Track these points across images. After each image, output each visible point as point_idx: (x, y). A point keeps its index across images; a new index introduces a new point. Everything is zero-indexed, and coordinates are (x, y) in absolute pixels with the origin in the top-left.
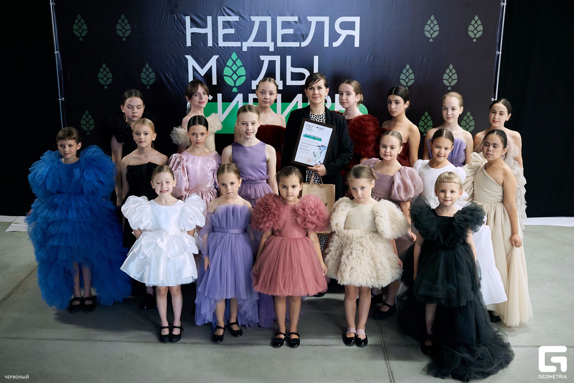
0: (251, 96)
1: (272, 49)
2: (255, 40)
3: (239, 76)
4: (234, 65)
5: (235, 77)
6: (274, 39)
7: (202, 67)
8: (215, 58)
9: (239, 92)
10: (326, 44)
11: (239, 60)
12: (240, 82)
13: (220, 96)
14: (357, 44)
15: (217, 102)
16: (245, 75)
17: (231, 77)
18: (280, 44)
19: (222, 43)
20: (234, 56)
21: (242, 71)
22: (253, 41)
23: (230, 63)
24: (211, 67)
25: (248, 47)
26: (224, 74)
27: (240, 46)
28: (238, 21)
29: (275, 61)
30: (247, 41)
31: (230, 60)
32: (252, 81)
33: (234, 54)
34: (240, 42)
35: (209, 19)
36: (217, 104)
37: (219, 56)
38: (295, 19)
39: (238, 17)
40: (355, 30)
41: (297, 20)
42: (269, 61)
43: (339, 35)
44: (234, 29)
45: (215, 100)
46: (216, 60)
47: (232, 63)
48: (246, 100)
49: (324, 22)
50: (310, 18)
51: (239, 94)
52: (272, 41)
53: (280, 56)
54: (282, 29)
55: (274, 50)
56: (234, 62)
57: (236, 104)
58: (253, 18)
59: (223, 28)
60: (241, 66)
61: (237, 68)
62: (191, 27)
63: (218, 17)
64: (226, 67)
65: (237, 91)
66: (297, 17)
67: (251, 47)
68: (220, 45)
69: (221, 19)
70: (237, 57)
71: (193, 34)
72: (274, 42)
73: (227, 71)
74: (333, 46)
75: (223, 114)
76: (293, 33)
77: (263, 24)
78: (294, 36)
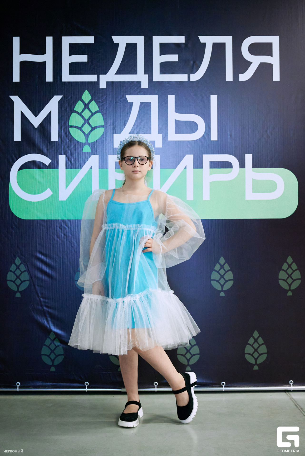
0: (112, 159)
1: (145, 85)
2: (119, 72)
3: (93, 127)
4: (87, 109)
5: (87, 129)
6: (148, 70)
7: (36, 113)
8: (57, 98)
9: (93, 152)
10: (229, 77)
11: (93, 102)
13: (62, 159)
14: (276, 77)
15: (58, 168)
16: (103, 124)
17: (80, 129)
18: (158, 77)
19: (67, 77)
20: (86, 96)
21: (98, 120)
22: (116, 74)
23: (79, 106)
24: (50, 113)
25: (108, 83)
26: (70, 125)
27: (96, 81)
28: (93, 42)
29: (150, 103)
30: (106, 74)
31: (80, 102)
32: (114, 135)
33: (86, 92)
34: (96, 76)
35: (49, 40)
36: (58, 171)
37: (62, 96)
38: (181, 39)
39: (93, 37)
40: (272, 56)
41: (184, 42)
42: (142, 104)
43: (249, 64)
44: (87, 56)
45: (54, 165)
46: (59, 102)
47: (83, 106)
48: (103, 164)
49: (225, 43)
50: (203, 39)
51: (92, 156)
52: (145, 73)
53: (157, 96)
54: (160, 55)
55: (148, 87)
56: (86, 106)
57: (88, 171)
58: (116, 39)
59: (70, 55)
60: (97, 112)
61: (91, 114)
62: (21, 53)
63: (63, 37)
64: (73, 113)
65: (90, 151)
66: (184, 36)
67: (113, 83)
68: (64, 80)
69: (67, 41)
70: (91, 98)
71: (23, 64)
72: (148, 75)
73: (75, 120)
74: (240, 81)
75: (68, 188)
76: (177, 61)
77: (131, 48)
78: (179, 65)
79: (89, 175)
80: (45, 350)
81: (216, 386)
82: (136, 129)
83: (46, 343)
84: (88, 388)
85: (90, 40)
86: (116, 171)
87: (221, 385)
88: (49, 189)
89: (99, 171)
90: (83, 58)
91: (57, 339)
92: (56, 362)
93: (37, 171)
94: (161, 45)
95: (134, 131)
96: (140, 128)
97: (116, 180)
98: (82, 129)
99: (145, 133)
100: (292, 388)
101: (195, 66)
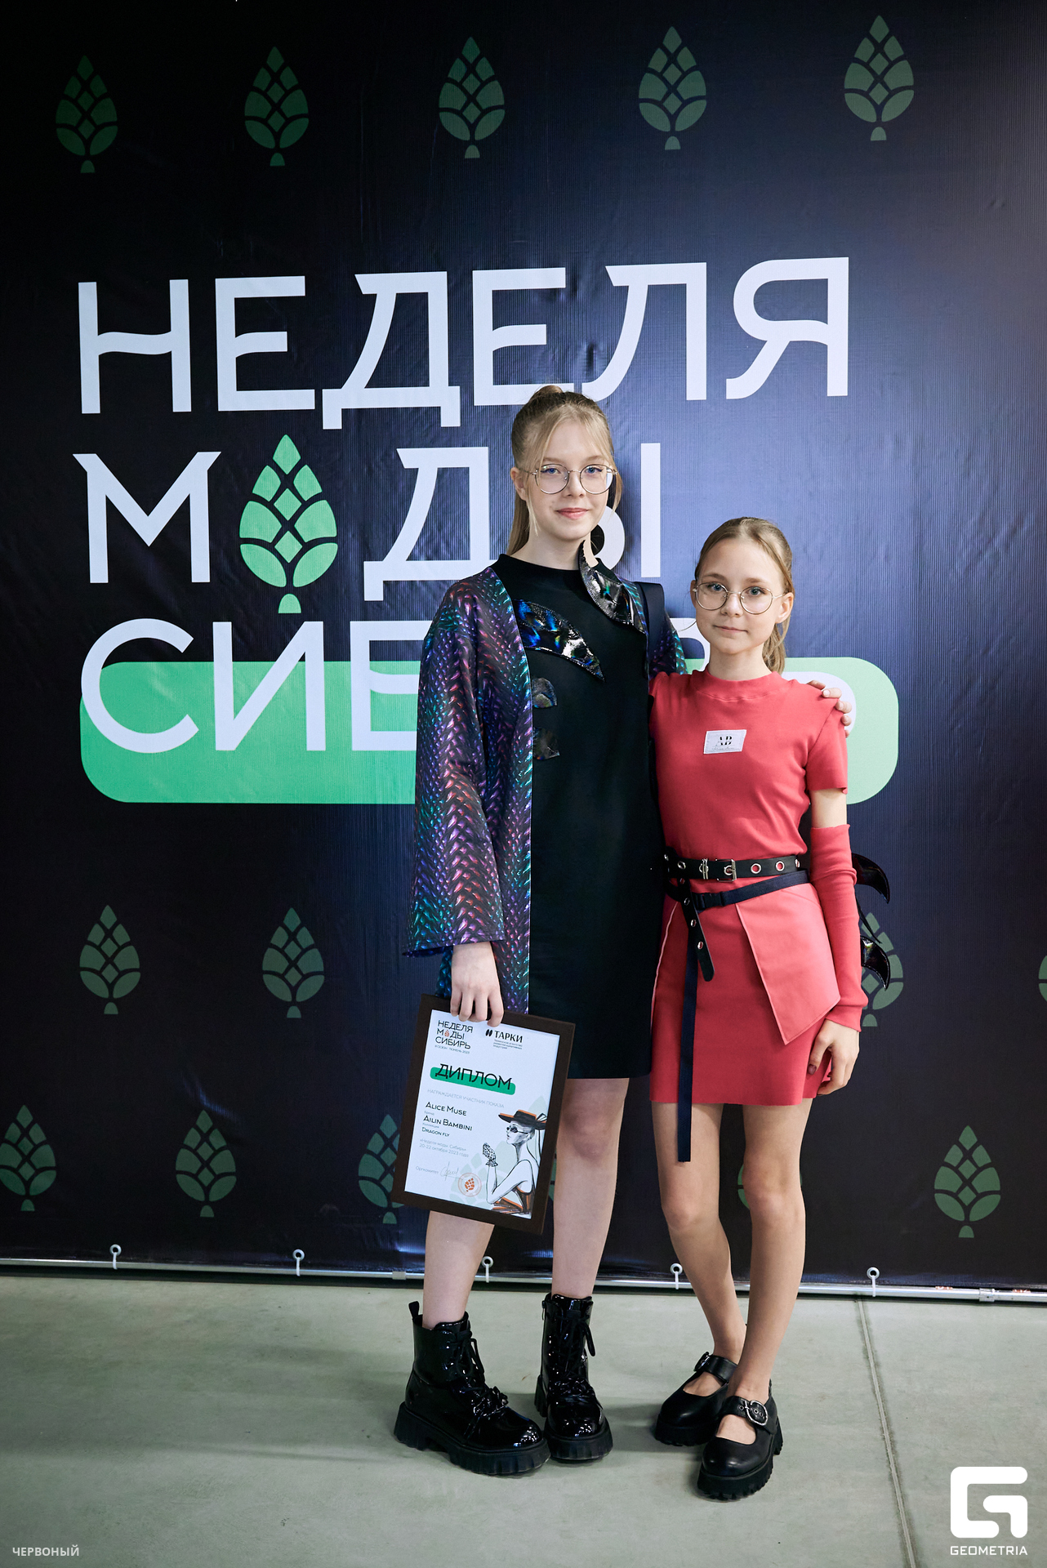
0: (362, 633)
1: (451, 418)
2: (379, 379)
3: (306, 541)
4: (287, 491)
5: (289, 547)
6: (461, 372)
7: (148, 503)
8: (203, 461)
9: (308, 614)
10: (696, 387)
11: (306, 468)
12: (314, 567)
13: (222, 632)
14: (838, 383)
15: (213, 661)
16: (335, 535)
17: (270, 547)
18: (488, 393)
19: (231, 398)
20: (287, 453)
21: (321, 520)
22: (369, 386)
23: (267, 483)
24: (188, 500)
25: (345, 412)
26: (242, 536)
27: (312, 407)
28: (304, 294)
29: (467, 470)
30: (340, 386)
31: (268, 471)
32: (366, 564)
33: (286, 442)
34: (312, 392)
35: (179, 291)
36: (212, 667)
37: (218, 454)
38: (555, 278)
39: (303, 278)
40: (825, 320)
41: (563, 285)
42: (442, 473)
43: (756, 346)
44: (285, 334)
45: (202, 651)
46: (209, 471)
47: (277, 482)
48: (336, 649)
49: (684, 287)
50: (618, 274)
51: (306, 624)
52: (451, 384)
53: (486, 449)
54: (495, 328)
55: (461, 422)
56: (287, 481)
57: (296, 667)
58: (367, 283)
59: (239, 331)
60: (315, 499)
61: (301, 504)
62: (102, 330)
63: (217, 280)
64: (250, 502)
65: (300, 612)
66: (564, 269)
67: (360, 412)
68: (223, 406)
69: (229, 291)
70: (299, 458)
71: (109, 361)
72: (459, 387)
73: (255, 521)
74: (728, 398)
75: (239, 715)
76: (544, 342)
77: (411, 308)
78: (550, 357)
79: (297, 679)
80: (185, 1161)
81: (655, 1273)
82: (432, 546)
83: (187, 1141)
84: (303, 1265)
85: (293, 286)
86: (371, 669)
87: (671, 1273)
88: (187, 719)
89: (325, 666)
90: (275, 342)
91: (216, 1132)
92: (215, 1196)
93: (154, 667)
94: (499, 297)
95: (420, 552)
96: (439, 544)
97: (373, 693)
98: (276, 547)
99: (452, 558)
100: (874, 1290)
101: (596, 358)
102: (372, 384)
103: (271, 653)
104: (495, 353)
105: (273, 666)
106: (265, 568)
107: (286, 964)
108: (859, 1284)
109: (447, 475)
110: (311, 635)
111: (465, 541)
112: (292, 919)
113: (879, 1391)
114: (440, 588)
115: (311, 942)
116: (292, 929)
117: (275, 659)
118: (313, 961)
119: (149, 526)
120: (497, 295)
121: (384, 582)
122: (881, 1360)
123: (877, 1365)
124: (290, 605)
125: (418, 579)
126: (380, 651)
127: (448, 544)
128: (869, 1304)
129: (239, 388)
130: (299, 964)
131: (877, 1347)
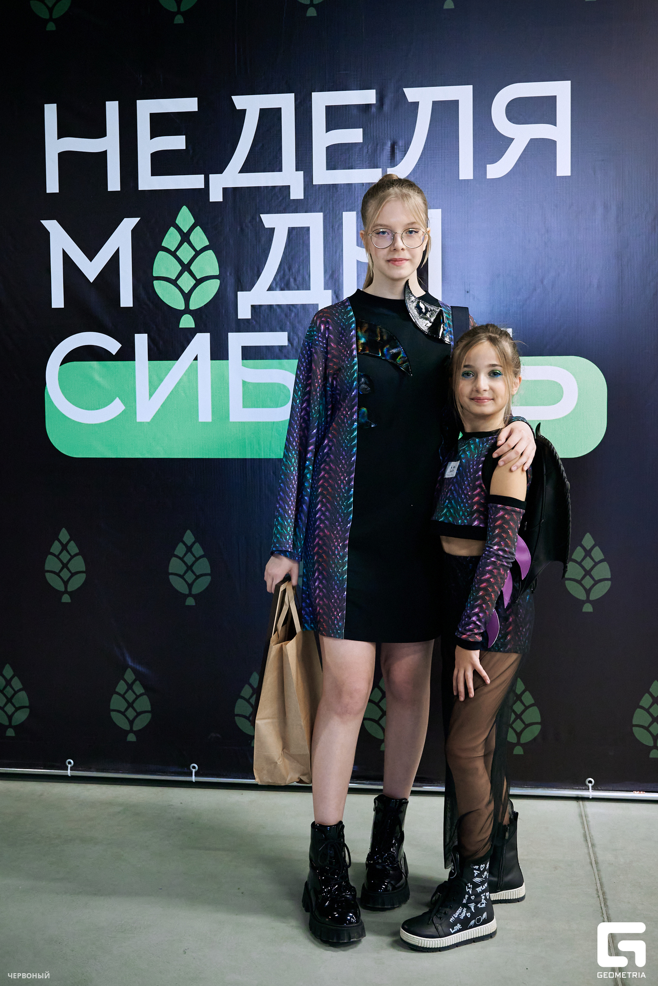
1: (297, 193)
2: (247, 168)
3: (198, 278)
4: (185, 244)
5: (186, 282)
6: (304, 162)
7: (91, 255)
8: (128, 224)
9: (199, 329)
10: (466, 171)
11: (198, 229)
12: (202, 296)
13: (141, 341)
14: (564, 167)
15: (135, 360)
16: (217, 273)
17: (174, 282)
18: (322, 175)
19: (147, 181)
20: (185, 218)
21: (208, 264)
22: (241, 172)
23: (171, 239)
24: (118, 251)
25: (225, 190)
26: (155, 274)
27: (203, 187)
28: (196, 110)
29: (308, 229)
30: (222, 172)
31: (172, 229)
32: (239, 293)
33: (185, 210)
34: (201, 177)
35: (112, 109)
36: (134, 365)
37: (138, 219)
38: (368, 97)
39: (196, 99)
40: (555, 124)
41: (374, 102)
42: (291, 230)
43: (507, 142)
44: (184, 137)
45: (127, 354)
46: (133, 231)
47: (179, 238)
48: (219, 352)
49: (457, 101)
50: (412, 94)
51: (198, 335)
52: (298, 169)
53: (321, 214)
54: (327, 132)
55: (304, 196)
56: (185, 237)
57: (191, 364)
58: (240, 102)
59: (153, 136)
60: (205, 249)
61: (194, 253)
62: (60, 136)
63: (138, 101)
64: (160, 252)
65: (194, 326)
66: (375, 90)
67: (235, 189)
68: (141, 187)
69: (146, 108)
70: (194, 221)
71: (64, 157)
72: (302, 172)
73: (163, 265)
74: (488, 178)
75: (152, 398)
76: (361, 141)
77: (270, 118)
78: (365, 151)
79: (192, 372)
80: (116, 703)
82: (283, 282)
83: (118, 690)
84: (197, 775)
85: (190, 105)
86: (243, 365)
88: (117, 401)
89: (211, 363)
90: (178, 142)
91: (138, 683)
92: (137, 726)
93: (95, 364)
94: (330, 110)
95: (276, 284)
96: (289, 279)
97: (244, 383)
98: (178, 282)
99: (298, 289)
100: (591, 793)
101: (397, 151)
102: (243, 171)
103: (174, 355)
104: (328, 148)
105: (176, 364)
106: (170, 296)
107: (185, 568)
108: (580, 789)
109: (294, 232)
110: (201, 343)
111: (307, 277)
112: (189, 537)
113: (595, 863)
114: (290, 310)
115: (202, 553)
116: (189, 544)
117: (177, 359)
118: (203, 566)
119: (91, 269)
120: (328, 108)
121: (252, 306)
122: (596, 842)
123: (593, 845)
124: (187, 322)
125: (275, 304)
126: (249, 353)
127: (295, 280)
128: (587, 803)
129: (152, 175)
130: (194, 568)
131: (593, 833)
